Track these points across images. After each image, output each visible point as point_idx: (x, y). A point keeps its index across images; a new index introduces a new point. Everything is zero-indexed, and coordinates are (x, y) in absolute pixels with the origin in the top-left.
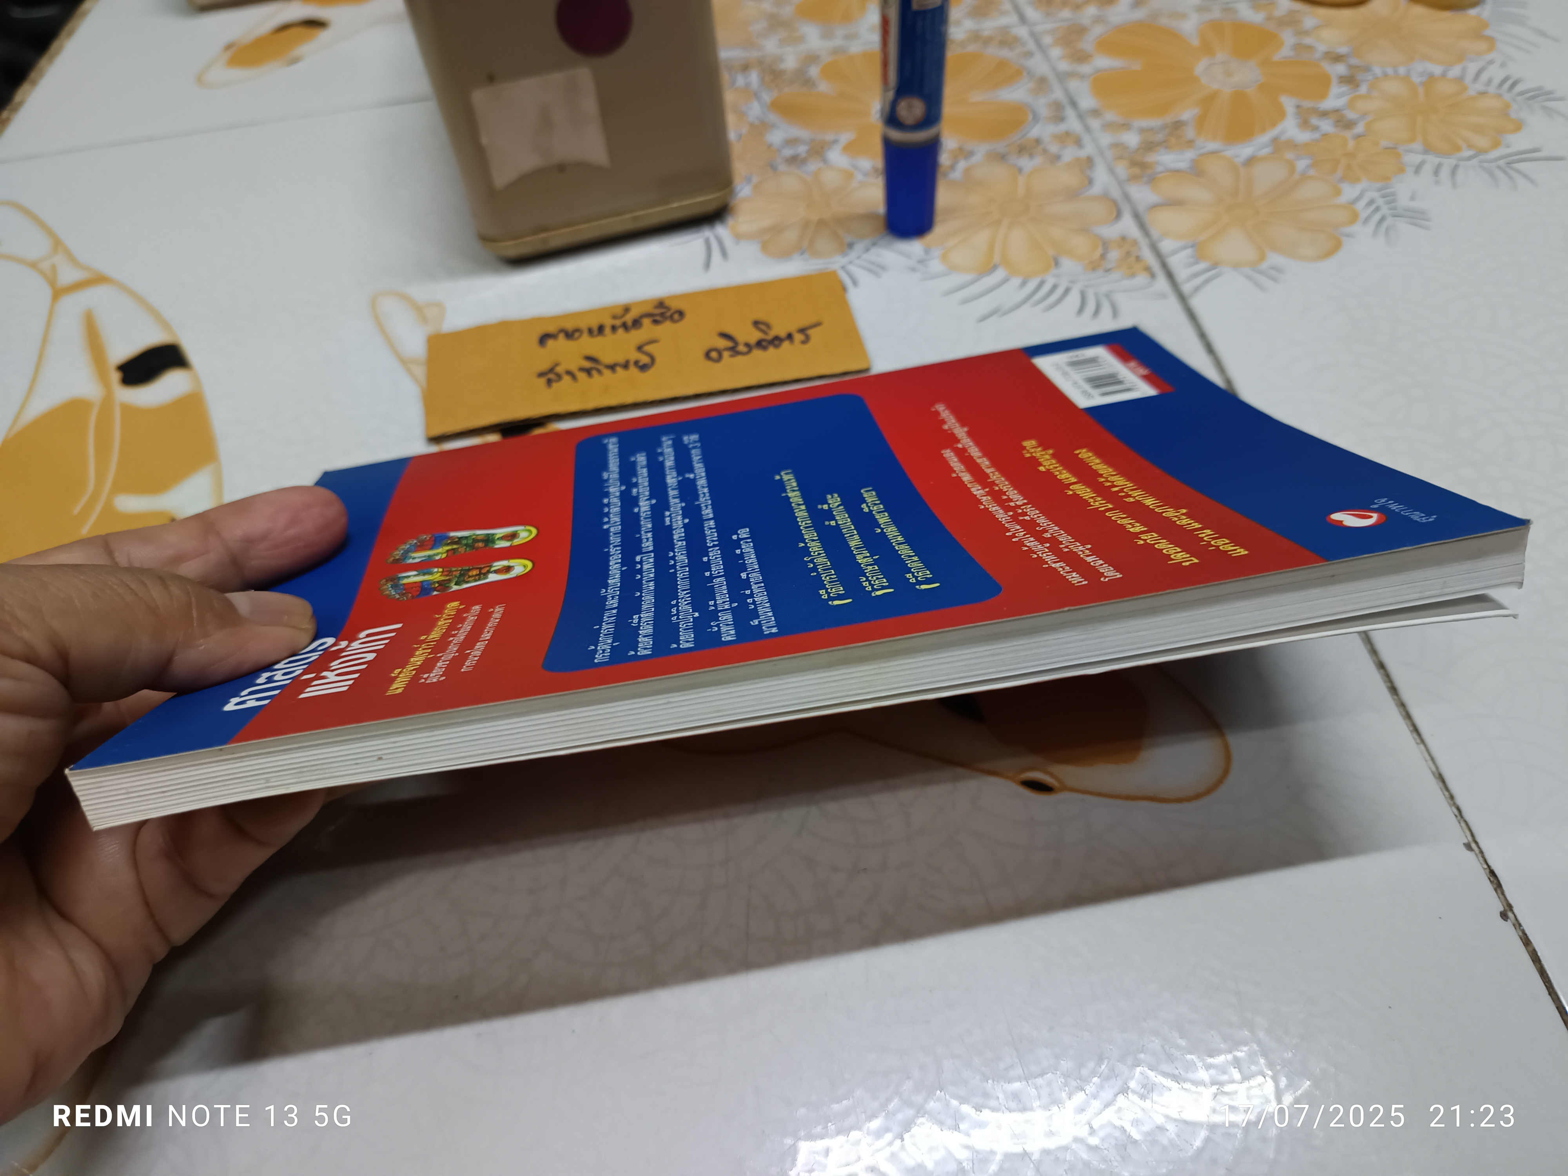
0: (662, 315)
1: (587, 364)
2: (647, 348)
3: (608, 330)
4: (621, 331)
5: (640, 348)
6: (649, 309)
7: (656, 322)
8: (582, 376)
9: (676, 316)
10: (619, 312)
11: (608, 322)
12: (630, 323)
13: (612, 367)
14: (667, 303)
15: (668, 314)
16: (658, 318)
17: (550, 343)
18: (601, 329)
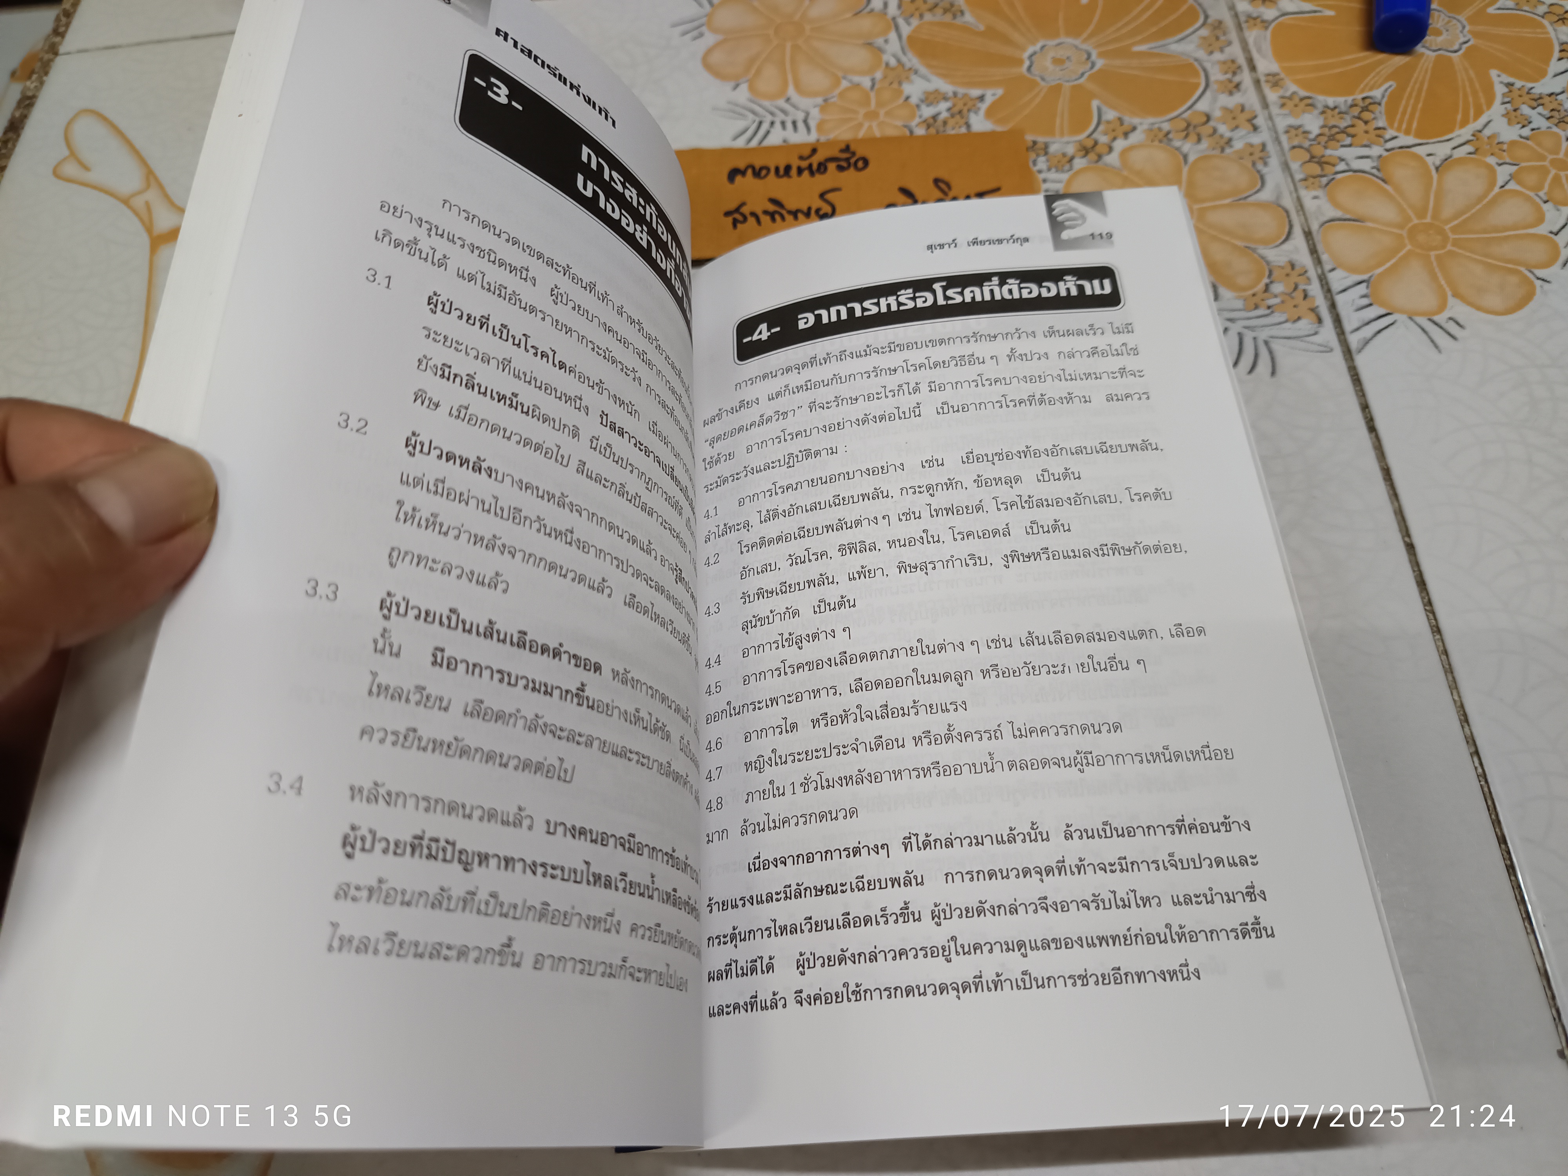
0: (847, 160)
1: (771, 208)
2: (829, 196)
3: (794, 172)
4: (806, 173)
5: (822, 196)
6: (835, 153)
7: (841, 168)
8: (766, 220)
9: (860, 164)
10: (806, 152)
11: (795, 163)
12: (815, 167)
13: (795, 214)
14: (853, 147)
15: (853, 161)
16: (844, 164)
17: (739, 178)
18: (788, 168)
